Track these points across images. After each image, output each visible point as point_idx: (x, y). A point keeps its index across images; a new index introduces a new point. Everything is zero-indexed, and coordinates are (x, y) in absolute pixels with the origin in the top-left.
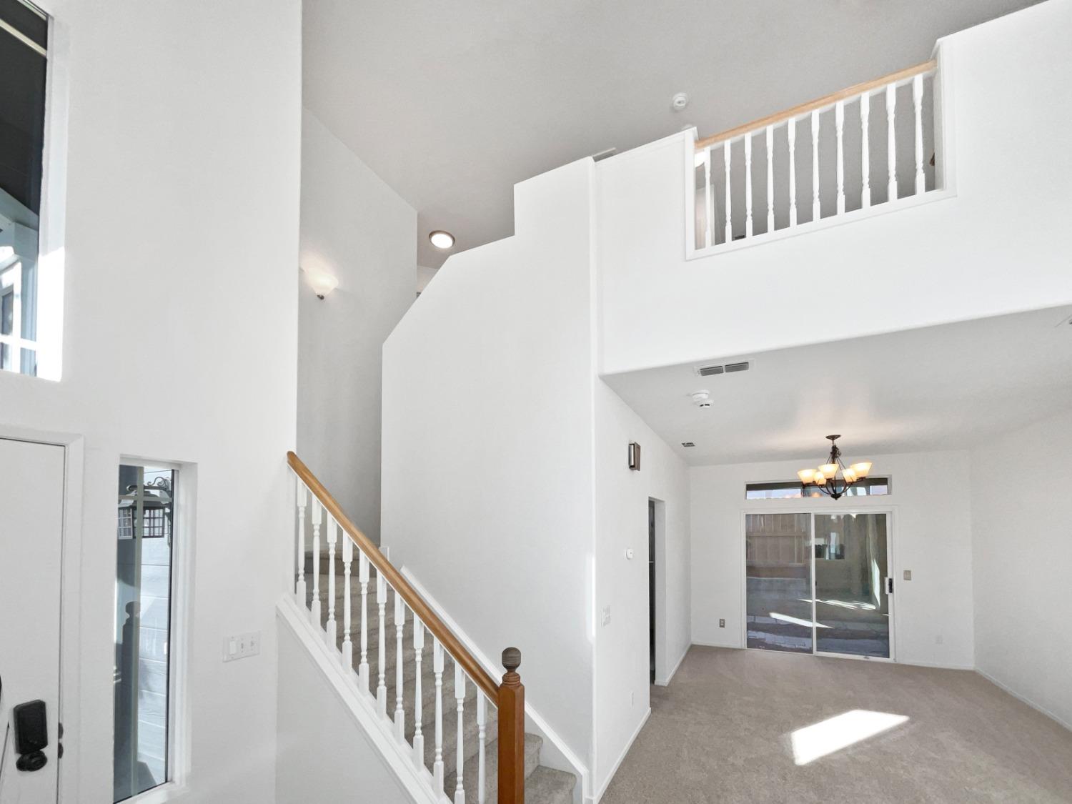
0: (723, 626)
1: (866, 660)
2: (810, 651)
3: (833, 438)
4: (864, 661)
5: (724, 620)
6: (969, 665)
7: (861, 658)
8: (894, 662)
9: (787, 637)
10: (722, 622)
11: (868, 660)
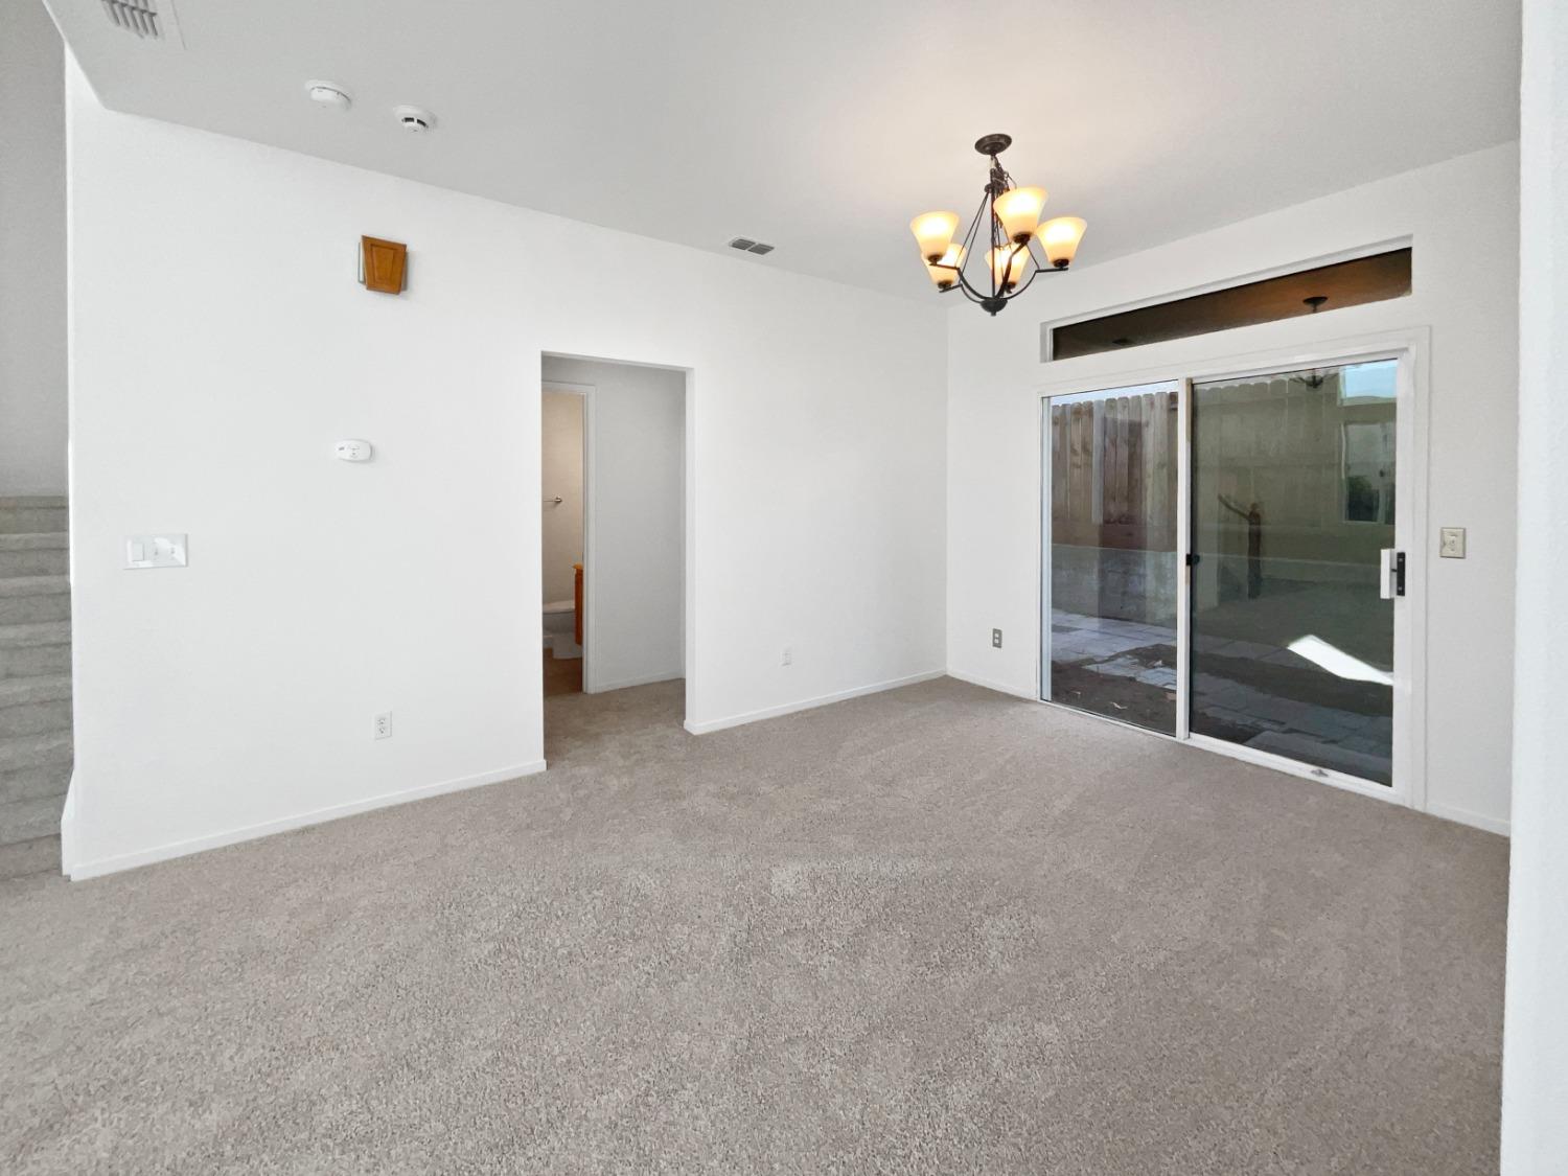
0: (999, 646)
5: (1000, 633)
7: (1304, 769)
10: (997, 635)
11: (1322, 780)
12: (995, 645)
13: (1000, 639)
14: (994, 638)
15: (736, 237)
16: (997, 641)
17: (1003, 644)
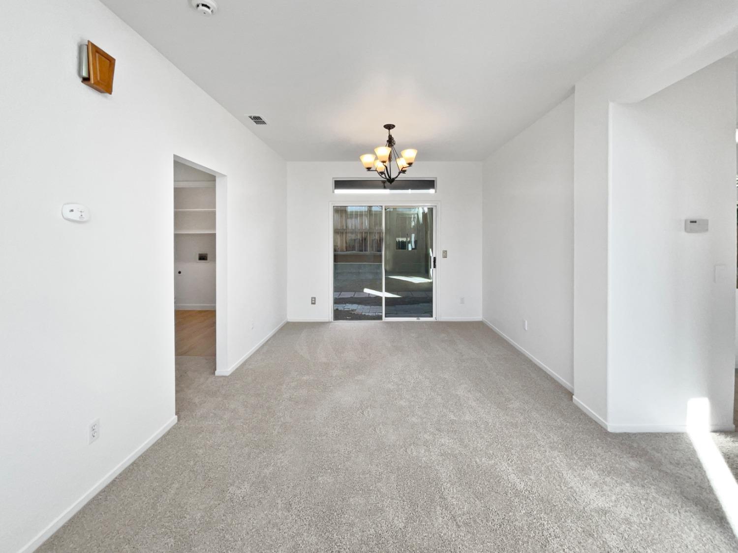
0: (314, 304)
1: (417, 320)
2: (380, 318)
3: (389, 127)
4: (416, 322)
5: (315, 298)
6: (478, 317)
7: (414, 319)
8: (435, 320)
9: (372, 307)
10: (313, 299)
11: (419, 320)
12: (312, 303)
13: (315, 301)
14: (312, 301)
15: (253, 115)
16: (313, 302)
17: (316, 303)
